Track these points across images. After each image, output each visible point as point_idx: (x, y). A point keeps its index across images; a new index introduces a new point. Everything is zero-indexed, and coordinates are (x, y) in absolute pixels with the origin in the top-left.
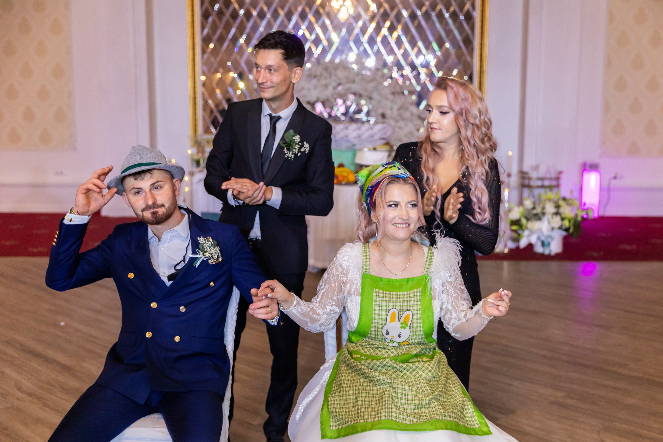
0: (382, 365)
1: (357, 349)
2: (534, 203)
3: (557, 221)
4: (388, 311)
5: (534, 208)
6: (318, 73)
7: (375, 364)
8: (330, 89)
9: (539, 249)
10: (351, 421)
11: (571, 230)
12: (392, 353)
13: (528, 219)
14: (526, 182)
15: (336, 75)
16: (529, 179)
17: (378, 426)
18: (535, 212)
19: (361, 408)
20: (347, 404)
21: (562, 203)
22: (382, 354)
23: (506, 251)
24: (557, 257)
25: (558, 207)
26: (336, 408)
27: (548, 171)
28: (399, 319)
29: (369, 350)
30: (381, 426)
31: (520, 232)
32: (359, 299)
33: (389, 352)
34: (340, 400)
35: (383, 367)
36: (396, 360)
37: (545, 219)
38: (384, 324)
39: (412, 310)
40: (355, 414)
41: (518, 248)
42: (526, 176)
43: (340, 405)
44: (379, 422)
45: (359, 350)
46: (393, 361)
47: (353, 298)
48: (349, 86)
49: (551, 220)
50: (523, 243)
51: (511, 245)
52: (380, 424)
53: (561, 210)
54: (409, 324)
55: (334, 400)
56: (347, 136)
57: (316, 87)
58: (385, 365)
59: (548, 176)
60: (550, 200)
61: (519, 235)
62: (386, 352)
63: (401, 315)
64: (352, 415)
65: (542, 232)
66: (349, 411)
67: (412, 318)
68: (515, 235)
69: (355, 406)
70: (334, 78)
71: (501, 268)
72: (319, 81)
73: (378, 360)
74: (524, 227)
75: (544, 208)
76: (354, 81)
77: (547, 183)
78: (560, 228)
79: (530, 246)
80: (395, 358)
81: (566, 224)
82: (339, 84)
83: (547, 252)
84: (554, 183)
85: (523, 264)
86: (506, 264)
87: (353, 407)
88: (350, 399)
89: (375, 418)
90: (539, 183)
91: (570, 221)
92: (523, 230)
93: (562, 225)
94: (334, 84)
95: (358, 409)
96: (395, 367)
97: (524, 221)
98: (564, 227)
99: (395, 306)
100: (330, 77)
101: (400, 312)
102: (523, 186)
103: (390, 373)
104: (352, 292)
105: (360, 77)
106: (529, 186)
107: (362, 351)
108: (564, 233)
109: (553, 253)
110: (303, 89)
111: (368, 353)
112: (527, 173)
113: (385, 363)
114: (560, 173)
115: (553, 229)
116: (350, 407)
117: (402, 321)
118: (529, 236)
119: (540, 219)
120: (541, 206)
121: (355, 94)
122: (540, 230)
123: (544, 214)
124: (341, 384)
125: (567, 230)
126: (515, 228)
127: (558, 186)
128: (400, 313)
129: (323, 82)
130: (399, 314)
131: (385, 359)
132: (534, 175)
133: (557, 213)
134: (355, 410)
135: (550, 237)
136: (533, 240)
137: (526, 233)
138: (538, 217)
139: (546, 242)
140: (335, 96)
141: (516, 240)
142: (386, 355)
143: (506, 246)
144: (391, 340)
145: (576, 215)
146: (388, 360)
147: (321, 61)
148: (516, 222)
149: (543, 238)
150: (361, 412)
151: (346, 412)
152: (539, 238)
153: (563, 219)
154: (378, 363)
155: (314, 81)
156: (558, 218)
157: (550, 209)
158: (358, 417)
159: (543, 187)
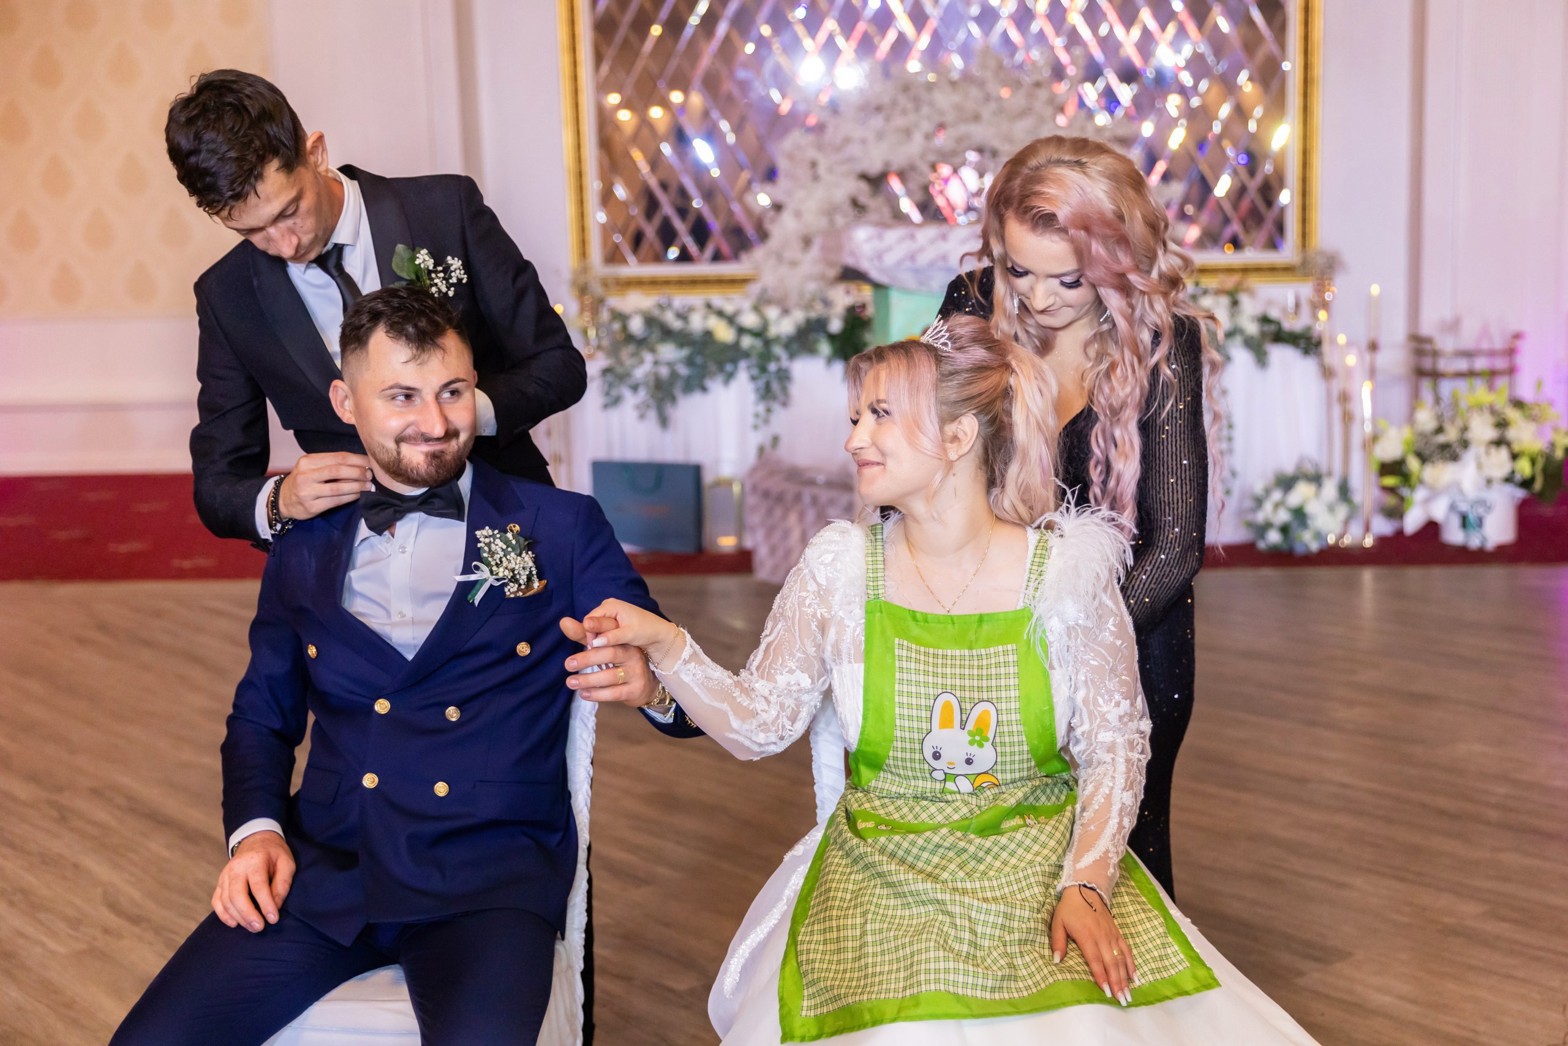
0: (930, 847)
1: (867, 805)
2: (1440, 418)
3: (1499, 463)
4: (932, 697)
5: (1440, 430)
6: (886, 100)
7: (913, 843)
8: (918, 139)
9: (1454, 535)
10: (846, 996)
11: (1538, 485)
12: (956, 810)
13: (1423, 458)
14: (1427, 363)
15: (931, 104)
16: (1436, 354)
17: (913, 1012)
18: (1441, 439)
19: (874, 965)
20: (839, 951)
21: (1512, 414)
22: (932, 817)
23: (1369, 542)
24: (1503, 555)
25: (1502, 424)
26: (813, 961)
27: (1485, 333)
28: (961, 720)
29: (898, 809)
30: (920, 1011)
31: (1405, 492)
32: (859, 669)
33: (949, 810)
34: (825, 942)
35: (933, 853)
36: (966, 830)
37: (1469, 458)
38: (925, 732)
39: (994, 701)
40: (859, 979)
41: (1400, 533)
42: (1428, 347)
43: (824, 953)
44: (916, 1000)
45: (874, 808)
46: (959, 834)
47: (846, 667)
48: (964, 129)
49: (1484, 459)
50: (1412, 522)
51: (1383, 527)
52: (917, 1005)
53: (1511, 434)
54: (991, 735)
55: (810, 942)
56: (944, 258)
57: (880, 135)
58: (938, 846)
59: (1485, 346)
60: (1480, 408)
61: (1402, 499)
62: (941, 811)
63: (968, 713)
64: (851, 979)
65: (1461, 491)
66: (845, 971)
67: (998, 722)
68: (1391, 501)
69: (860, 958)
70: (925, 110)
71: (1353, 586)
72: (888, 119)
73: (918, 832)
74: (1414, 479)
75: (1465, 429)
76: (976, 118)
77: (1481, 364)
78: (1509, 479)
79: (1432, 528)
80: (964, 827)
81: (1524, 468)
82: (941, 126)
83: (1474, 543)
84: (1500, 364)
85: (1414, 575)
86: (1368, 576)
87: (854, 960)
88: (846, 939)
89: (905, 989)
90: (1462, 365)
91: (1533, 462)
92: (1412, 488)
93: (1513, 472)
94: (927, 126)
95: (866, 967)
96: (965, 850)
97: (1413, 464)
98: (1518, 477)
99: (949, 687)
100: (917, 109)
101: (963, 705)
102: (1420, 373)
103: (952, 866)
104: (844, 647)
105: (993, 106)
106: (1435, 375)
107: (882, 812)
108: (1520, 494)
109: (1490, 545)
110: (847, 141)
111: (896, 816)
112: (1428, 340)
113: (936, 839)
114: (1518, 336)
115: (1489, 482)
116: (846, 961)
117: (970, 726)
118: (1427, 501)
119: (1455, 458)
120: (1459, 423)
121: (980, 150)
122: (1457, 486)
123: (1465, 444)
124: (828, 899)
125: (1526, 484)
126: (1390, 481)
127: (1512, 371)
128: (963, 707)
129: (900, 121)
130: (961, 709)
131: (935, 829)
132: (1446, 344)
133: (1500, 442)
134: (860, 969)
135: (1482, 502)
136: (1439, 511)
137: (1420, 494)
138: (1450, 453)
139: (1472, 517)
140: (932, 158)
141: (1395, 513)
142: (940, 818)
143: (1367, 529)
144: (945, 774)
145: (1552, 445)
146: (944, 831)
147: (894, 69)
148: (1393, 468)
149: (1464, 507)
150: (874, 975)
151: (836, 972)
152: (1453, 507)
153: (1515, 457)
154: (920, 842)
155: (877, 121)
156: (1503, 453)
157: (1482, 430)
158: (865, 986)
159: (1471, 374)
